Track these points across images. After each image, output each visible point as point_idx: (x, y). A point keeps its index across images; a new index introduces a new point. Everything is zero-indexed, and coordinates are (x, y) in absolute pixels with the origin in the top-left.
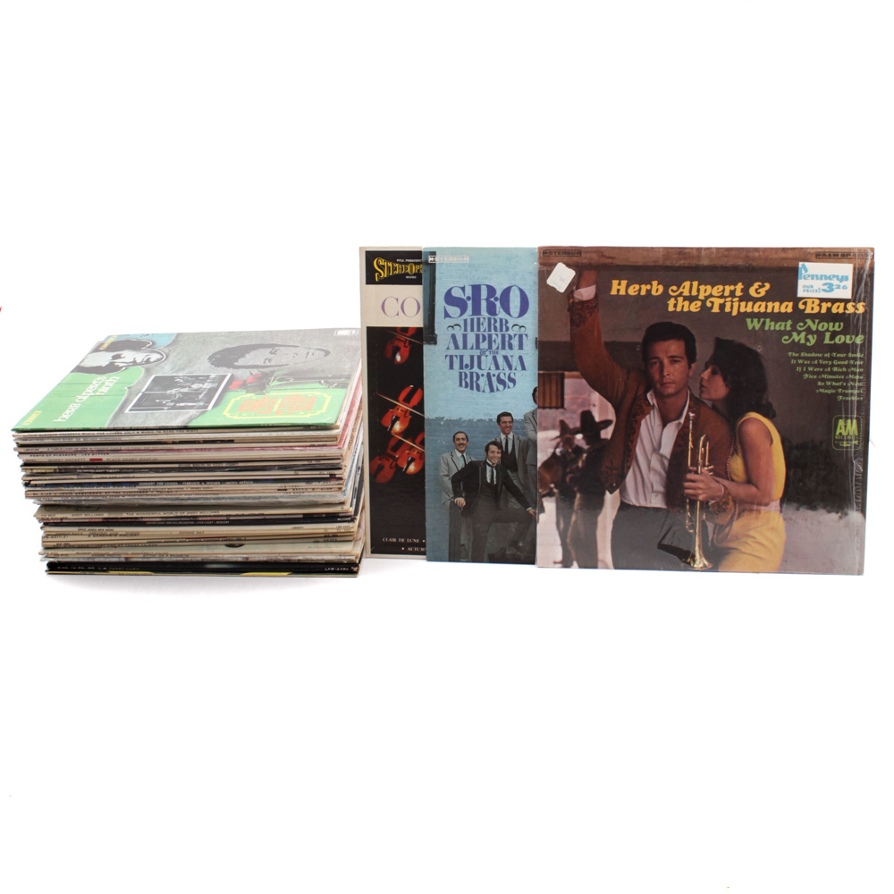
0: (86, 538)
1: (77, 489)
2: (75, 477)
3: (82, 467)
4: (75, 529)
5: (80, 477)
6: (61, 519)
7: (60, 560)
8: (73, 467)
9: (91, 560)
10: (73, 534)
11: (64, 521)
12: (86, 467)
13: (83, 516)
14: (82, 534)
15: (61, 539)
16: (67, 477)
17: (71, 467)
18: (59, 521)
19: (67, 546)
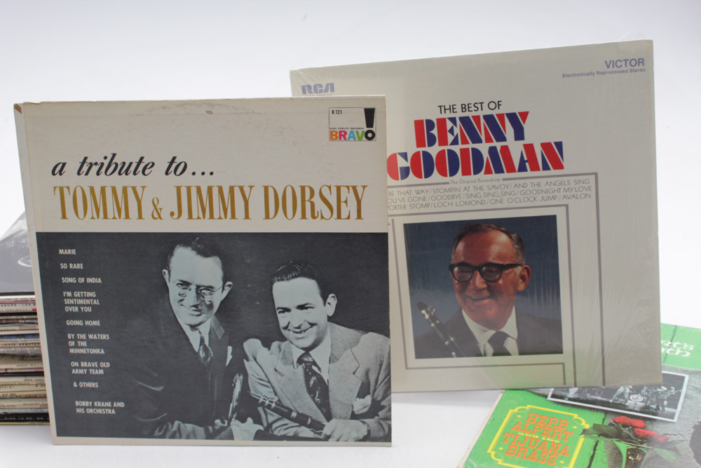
0: (34, 388)
1: (20, 340)
2: (17, 328)
3: (25, 317)
4: (21, 379)
5: (22, 328)
6: (6, 370)
7: (7, 411)
8: (15, 317)
9: (39, 411)
10: (19, 385)
11: (8, 371)
12: (28, 317)
13: (29, 366)
14: (29, 384)
15: (7, 389)
16: (9, 328)
17: (13, 317)
18: (4, 371)
19: (14, 397)
